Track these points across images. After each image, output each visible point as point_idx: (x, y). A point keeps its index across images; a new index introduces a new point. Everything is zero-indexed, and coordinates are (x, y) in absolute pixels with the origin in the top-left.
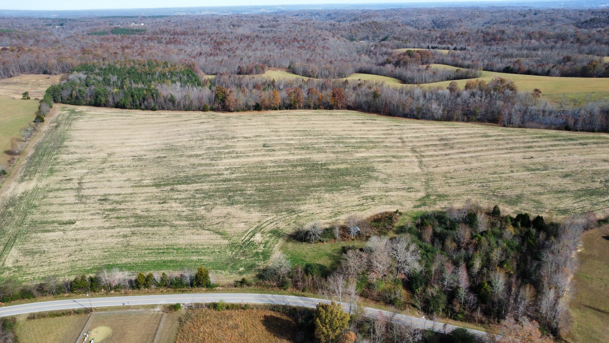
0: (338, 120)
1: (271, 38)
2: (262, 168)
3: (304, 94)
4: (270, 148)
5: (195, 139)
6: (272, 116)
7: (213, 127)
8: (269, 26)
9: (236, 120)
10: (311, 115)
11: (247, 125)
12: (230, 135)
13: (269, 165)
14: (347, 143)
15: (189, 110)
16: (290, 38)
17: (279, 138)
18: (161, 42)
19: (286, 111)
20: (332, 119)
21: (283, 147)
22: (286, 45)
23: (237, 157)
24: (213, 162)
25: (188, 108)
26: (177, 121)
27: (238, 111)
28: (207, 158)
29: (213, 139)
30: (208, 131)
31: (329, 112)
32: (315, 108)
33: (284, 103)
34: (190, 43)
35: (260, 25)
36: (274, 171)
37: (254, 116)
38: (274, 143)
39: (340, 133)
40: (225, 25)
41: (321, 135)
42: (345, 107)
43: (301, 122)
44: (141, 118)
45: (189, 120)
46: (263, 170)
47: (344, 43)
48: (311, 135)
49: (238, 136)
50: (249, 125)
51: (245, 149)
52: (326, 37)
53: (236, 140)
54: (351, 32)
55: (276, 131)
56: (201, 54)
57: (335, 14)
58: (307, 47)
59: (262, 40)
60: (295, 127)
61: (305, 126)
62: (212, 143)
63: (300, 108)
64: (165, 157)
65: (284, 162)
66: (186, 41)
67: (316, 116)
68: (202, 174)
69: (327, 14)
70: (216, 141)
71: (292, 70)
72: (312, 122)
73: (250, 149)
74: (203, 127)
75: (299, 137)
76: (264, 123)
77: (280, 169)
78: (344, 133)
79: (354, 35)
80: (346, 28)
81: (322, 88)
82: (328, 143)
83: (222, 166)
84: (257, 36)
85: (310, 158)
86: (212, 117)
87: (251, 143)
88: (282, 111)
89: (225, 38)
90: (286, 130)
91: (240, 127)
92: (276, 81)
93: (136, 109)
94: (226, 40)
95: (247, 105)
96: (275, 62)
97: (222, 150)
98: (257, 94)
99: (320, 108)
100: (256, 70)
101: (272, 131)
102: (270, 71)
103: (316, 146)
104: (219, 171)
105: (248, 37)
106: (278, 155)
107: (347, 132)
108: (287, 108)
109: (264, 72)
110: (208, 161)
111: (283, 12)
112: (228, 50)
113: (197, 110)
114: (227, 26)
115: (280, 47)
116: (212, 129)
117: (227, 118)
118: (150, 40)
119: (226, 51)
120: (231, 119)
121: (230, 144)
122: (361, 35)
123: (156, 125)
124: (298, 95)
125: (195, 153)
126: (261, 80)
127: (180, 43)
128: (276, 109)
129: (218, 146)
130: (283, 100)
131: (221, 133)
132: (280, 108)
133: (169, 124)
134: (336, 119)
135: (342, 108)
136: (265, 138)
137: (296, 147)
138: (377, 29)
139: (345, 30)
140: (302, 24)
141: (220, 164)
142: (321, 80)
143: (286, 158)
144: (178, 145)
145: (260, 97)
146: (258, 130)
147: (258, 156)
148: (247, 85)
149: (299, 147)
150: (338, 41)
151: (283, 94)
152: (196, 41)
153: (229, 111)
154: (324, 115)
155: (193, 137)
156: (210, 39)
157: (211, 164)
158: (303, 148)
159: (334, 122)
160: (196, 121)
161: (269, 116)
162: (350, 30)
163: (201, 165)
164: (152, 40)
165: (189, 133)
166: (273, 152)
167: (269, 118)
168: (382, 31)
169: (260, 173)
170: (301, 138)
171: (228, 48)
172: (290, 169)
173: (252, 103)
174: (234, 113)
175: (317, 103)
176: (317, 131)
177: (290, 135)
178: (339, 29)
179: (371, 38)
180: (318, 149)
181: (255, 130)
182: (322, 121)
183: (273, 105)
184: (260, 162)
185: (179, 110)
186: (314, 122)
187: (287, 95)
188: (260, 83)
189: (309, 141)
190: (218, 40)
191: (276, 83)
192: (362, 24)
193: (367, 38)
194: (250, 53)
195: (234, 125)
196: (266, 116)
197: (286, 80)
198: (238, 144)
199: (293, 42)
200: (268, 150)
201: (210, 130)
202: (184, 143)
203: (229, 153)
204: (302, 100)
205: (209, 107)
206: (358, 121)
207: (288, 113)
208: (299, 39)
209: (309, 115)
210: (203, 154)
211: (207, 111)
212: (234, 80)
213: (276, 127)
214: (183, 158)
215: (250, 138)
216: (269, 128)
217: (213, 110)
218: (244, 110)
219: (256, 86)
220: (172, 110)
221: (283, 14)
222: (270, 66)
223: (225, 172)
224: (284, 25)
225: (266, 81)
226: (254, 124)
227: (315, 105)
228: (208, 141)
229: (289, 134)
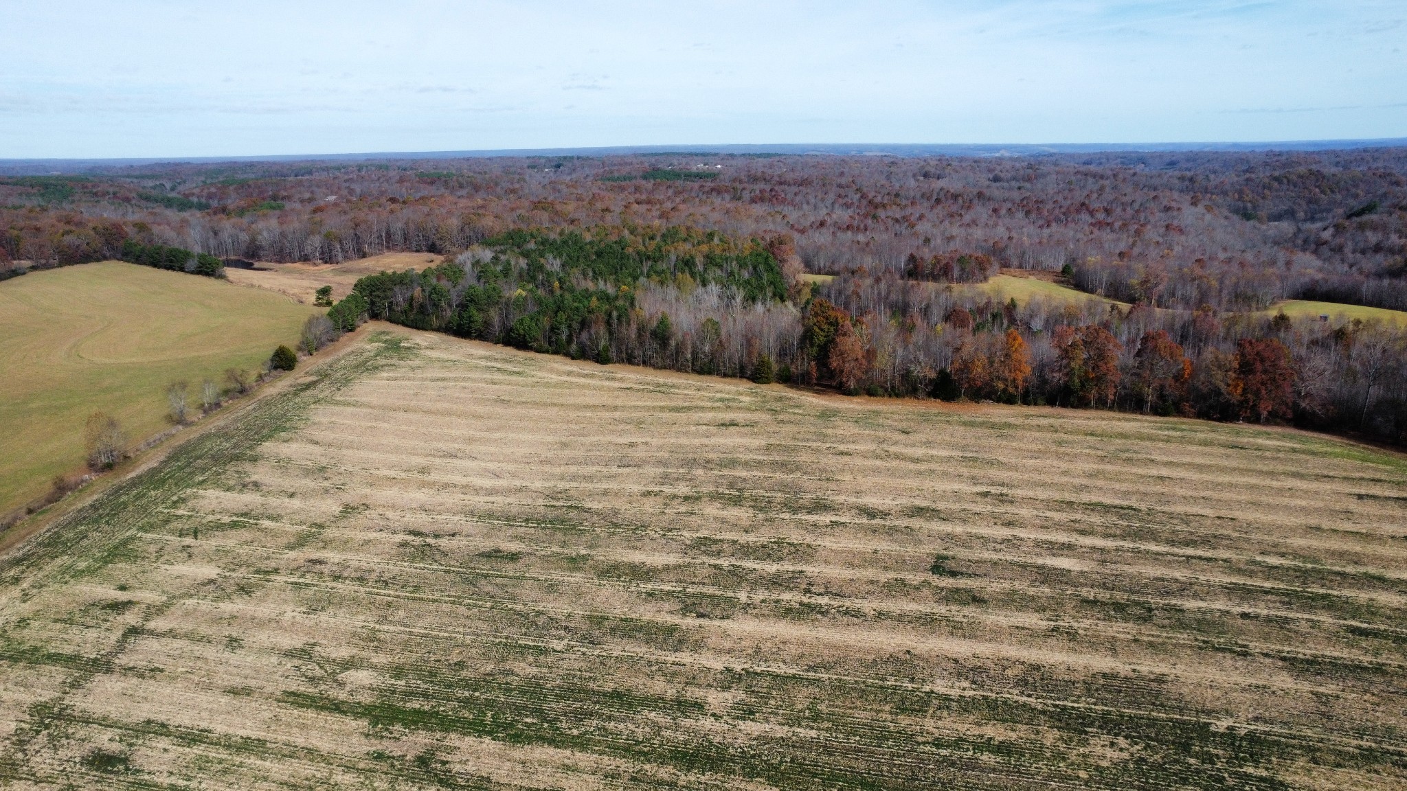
0: (1271, 474)
1: (1018, 201)
2: (902, 709)
3: (1120, 356)
4: (962, 583)
5: (667, 490)
6: (993, 426)
7: (758, 449)
8: (1014, 179)
9: (849, 429)
10: (1150, 438)
11: (888, 455)
12: (811, 488)
13: (940, 687)
14: (1354, 610)
15: (709, 372)
16: (1069, 202)
17: (1006, 532)
18: (739, 199)
19: (1047, 410)
20: (1243, 464)
21: (1021, 586)
22: (1057, 220)
23: (802, 613)
24: (690, 622)
25: (706, 366)
26: (648, 408)
27: (871, 393)
28: (671, 593)
29: (737, 501)
30: (733, 463)
31: (1223, 432)
32: (1161, 409)
33: (1044, 381)
34: (808, 203)
35: (991, 176)
36: (959, 742)
37: (925, 418)
38: (986, 555)
39: (1298, 542)
40: (905, 173)
41: (1206, 541)
42: (1290, 415)
43: (1109, 467)
44: (547, 385)
45: (689, 409)
46: (904, 721)
47: (1226, 223)
48: (1154, 536)
49: (841, 498)
50: (897, 457)
51: (848, 573)
52: (1173, 204)
53: (827, 518)
54: (1240, 199)
55: (1002, 499)
56: (822, 224)
57: (1188, 160)
58: (1117, 225)
59: (992, 205)
60: (1083, 488)
61: (1124, 487)
62: (724, 521)
63: (1102, 404)
64: (514, 557)
65: (1022, 683)
66: (798, 199)
67: (1173, 446)
68: (609, 687)
69: (1168, 160)
70: (743, 514)
71: (1073, 277)
72: (1154, 471)
73: (870, 573)
74: (722, 441)
75: (1100, 542)
76: (957, 453)
77: (996, 732)
78: (1315, 543)
79: (1249, 205)
80: (1227, 187)
81: (1184, 338)
82: (1246, 593)
83: (719, 651)
84: (980, 195)
85: (1161, 679)
86: (774, 406)
87: (884, 545)
88: (1032, 410)
89: (897, 195)
90: (1042, 494)
91: (859, 461)
92: (1021, 305)
93: (556, 352)
94: (898, 200)
95: (906, 376)
96: (1024, 253)
97: (749, 564)
98: (949, 338)
99: (1180, 413)
100: (963, 270)
101: (985, 495)
102: (1004, 276)
103: (1190, 604)
104: (692, 681)
105: (955, 197)
106: (996, 634)
107: (1335, 544)
108: (1051, 402)
109: (986, 279)
110: (665, 615)
111: (1051, 155)
112: (897, 221)
113: (733, 376)
114: (910, 174)
115: (1040, 222)
116: (751, 456)
117: (826, 415)
118: (714, 194)
119: (890, 222)
120: (837, 421)
121: (795, 536)
122: (1270, 205)
123: (573, 415)
124: (1102, 356)
125: (636, 557)
126: (973, 300)
127: (783, 201)
128: (1009, 400)
129: (743, 538)
130: (1041, 368)
131: (779, 476)
132: (1027, 398)
133: (617, 414)
134: (1260, 466)
135: (1274, 418)
136: (948, 528)
137: (1085, 592)
138: (1323, 192)
139: (1225, 193)
140: (1102, 177)
141: (713, 641)
142: (1181, 313)
143: (1033, 655)
144: (594, 506)
145: (958, 350)
146: (928, 484)
147: (900, 618)
148: (926, 312)
149: (1103, 595)
150: (1208, 217)
151: (1046, 348)
152: (823, 200)
153: (843, 390)
154: (1205, 443)
155: (665, 479)
156: (859, 195)
157: (672, 630)
158: (1120, 608)
159: (1254, 480)
160: (710, 415)
161: (982, 424)
162: (1241, 192)
163: (628, 629)
164: (719, 193)
165: (660, 462)
166: (971, 611)
167: (980, 431)
168: (1339, 197)
169: (882, 737)
170: (1109, 544)
171: (898, 216)
172: (1050, 737)
173: (925, 370)
174: (856, 400)
175: (1172, 390)
176: (1186, 519)
177: (1058, 526)
178: (1206, 190)
179: (1301, 215)
180: (1202, 623)
181: (911, 483)
182: (1201, 468)
183: (1001, 385)
184: (904, 663)
185: (679, 370)
186: (1164, 472)
187: (1056, 353)
188: (968, 306)
189: (1151, 571)
190: (879, 199)
191: (1021, 311)
192: (1276, 179)
193: (1290, 214)
194: (955, 231)
195: (842, 447)
196: (972, 424)
197: (1054, 304)
198: (828, 542)
199: (1078, 211)
200: (953, 596)
201: (743, 457)
202: (620, 504)
203: (775, 582)
204: (1115, 377)
205: (775, 367)
206: (1377, 490)
207: (1057, 422)
208: (1095, 205)
209: (1141, 437)
210: (667, 568)
211: (767, 381)
212: (889, 293)
213: (1003, 475)
214: (578, 577)
215: (885, 515)
216: (974, 480)
217: (787, 379)
218: (893, 393)
219: (953, 316)
220: (656, 367)
221: (1054, 159)
222: (1005, 265)
223: (715, 699)
224: (1055, 177)
225: (988, 303)
226: (919, 452)
227: (1162, 397)
228: (711, 510)
229: (1056, 516)
